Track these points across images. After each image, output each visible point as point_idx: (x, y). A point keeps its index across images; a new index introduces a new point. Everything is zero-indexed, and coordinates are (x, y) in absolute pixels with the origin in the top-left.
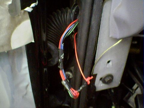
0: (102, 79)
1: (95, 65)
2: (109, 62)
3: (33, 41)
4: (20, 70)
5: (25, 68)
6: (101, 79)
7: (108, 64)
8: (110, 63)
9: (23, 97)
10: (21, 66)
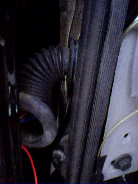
0: (115, 163)
1: (103, 142)
2: (126, 135)
6: (113, 162)
7: (125, 139)
8: (129, 137)
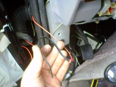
2: (59, 34)
3: (10, 43)
4: (8, 59)
5: (11, 57)
7: (59, 35)
9: (15, 70)
10: (8, 57)
